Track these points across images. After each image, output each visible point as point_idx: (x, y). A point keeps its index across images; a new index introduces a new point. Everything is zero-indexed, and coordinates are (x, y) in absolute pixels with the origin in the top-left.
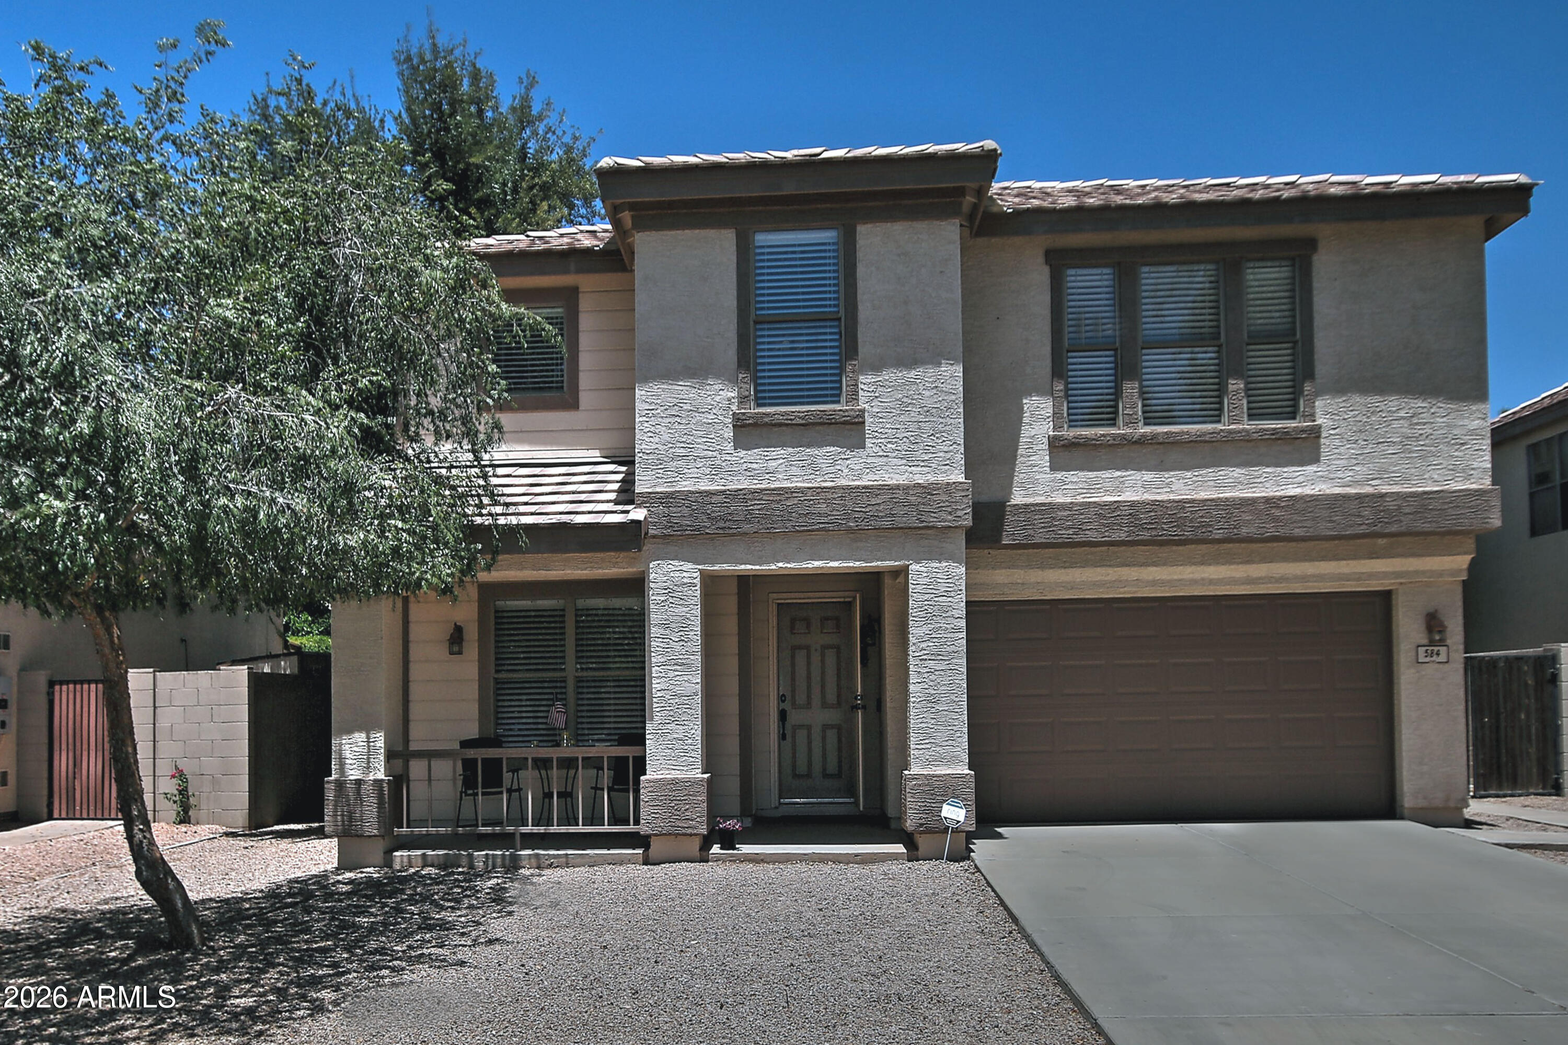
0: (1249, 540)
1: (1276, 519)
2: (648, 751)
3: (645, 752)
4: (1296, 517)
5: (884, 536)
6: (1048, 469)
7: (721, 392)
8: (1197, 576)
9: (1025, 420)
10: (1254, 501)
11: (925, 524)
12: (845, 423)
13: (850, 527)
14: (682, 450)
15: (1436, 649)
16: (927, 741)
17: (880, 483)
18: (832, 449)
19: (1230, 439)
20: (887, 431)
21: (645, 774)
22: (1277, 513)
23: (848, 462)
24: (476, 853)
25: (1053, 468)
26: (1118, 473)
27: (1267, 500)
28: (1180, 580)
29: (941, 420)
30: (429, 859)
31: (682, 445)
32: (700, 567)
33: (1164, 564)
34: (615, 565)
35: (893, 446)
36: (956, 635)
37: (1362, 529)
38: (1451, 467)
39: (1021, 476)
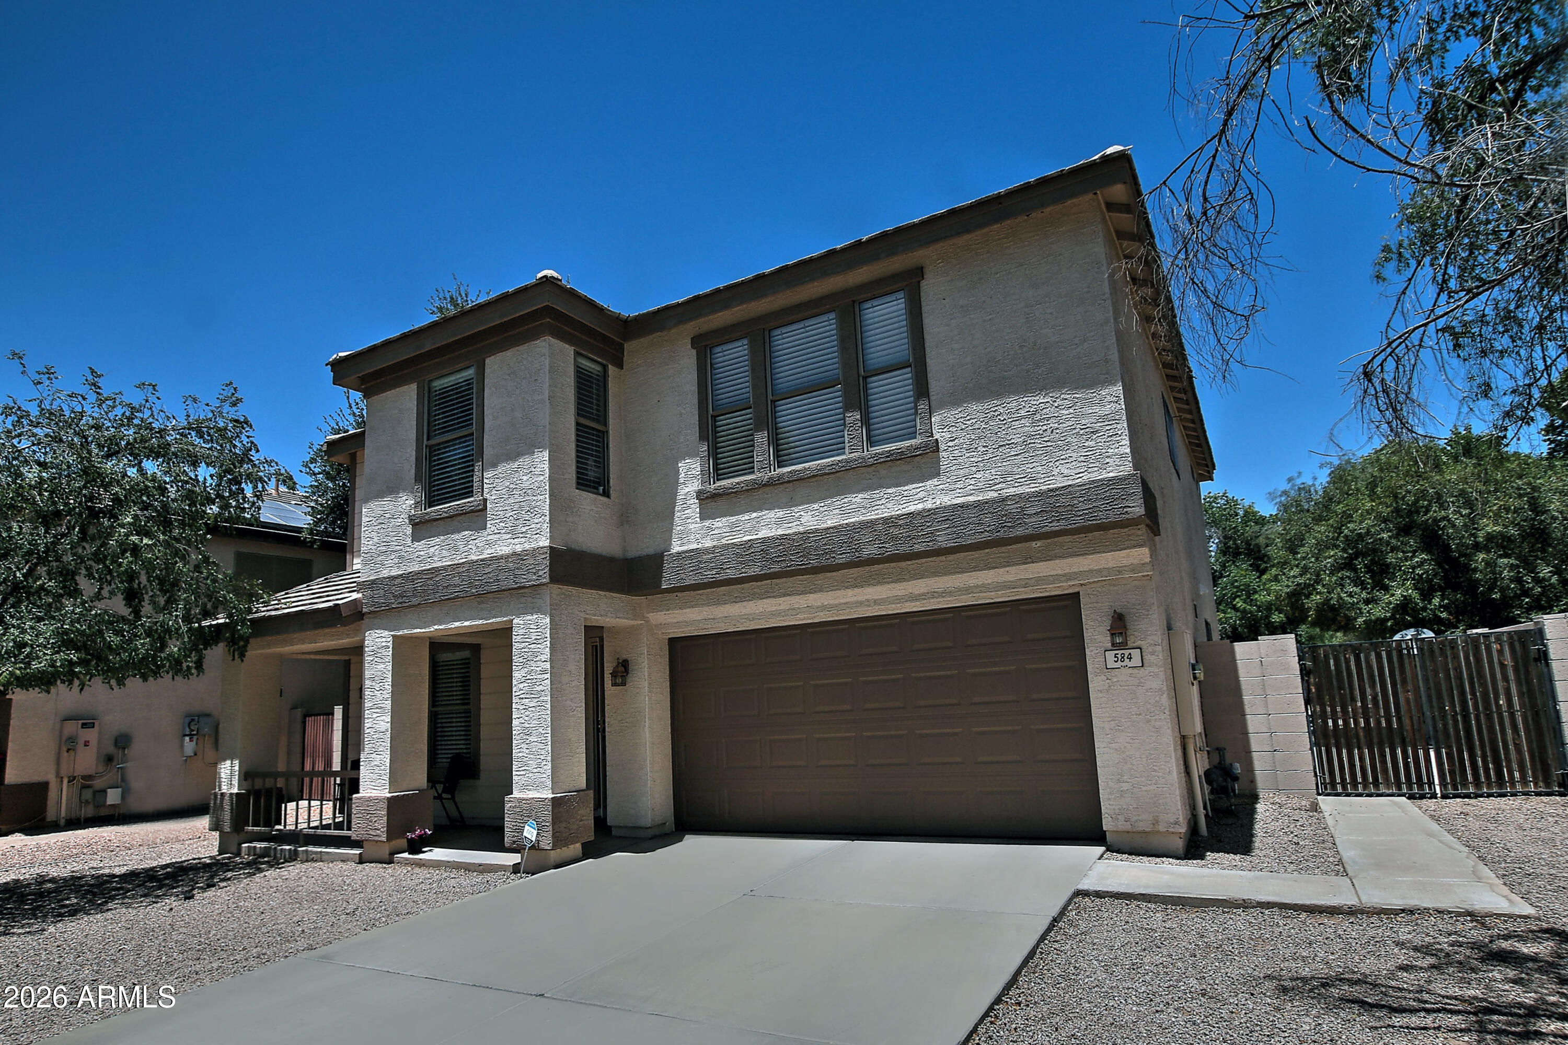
0: (871, 561)
1: (894, 538)
2: (361, 775)
3: (359, 775)
4: (914, 533)
5: (497, 598)
6: (698, 519)
7: (407, 502)
8: (861, 598)
9: (681, 480)
10: (872, 523)
11: (518, 585)
12: (472, 511)
13: (473, 593)
14: (384, 548)
15: (1127, 652)
16: (523, 768)
17: (495, 555)
18: (467, 533)
19: (848, 468)
20: (499, 513)
21: (358, 792)
22: (896, 531)
23: (476, 541)
24: (299, 849)
25: (703, 518)
26: (755, 515)
27: (886, 520)
28: (847, 603)
29: (534, 498)
30: (258, 850)
31: (385, 544)
32: (392, 633)
33: (821, 591)
34: (348, 636)
35: (503, 525)
36: (543, 676)
37: (985, 537)
38: (1082, 459)
39: (678, 528)
